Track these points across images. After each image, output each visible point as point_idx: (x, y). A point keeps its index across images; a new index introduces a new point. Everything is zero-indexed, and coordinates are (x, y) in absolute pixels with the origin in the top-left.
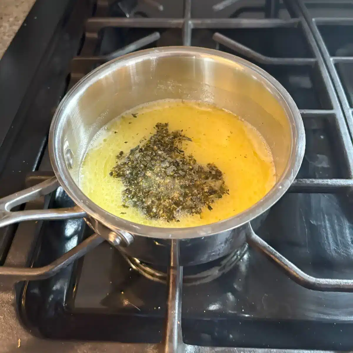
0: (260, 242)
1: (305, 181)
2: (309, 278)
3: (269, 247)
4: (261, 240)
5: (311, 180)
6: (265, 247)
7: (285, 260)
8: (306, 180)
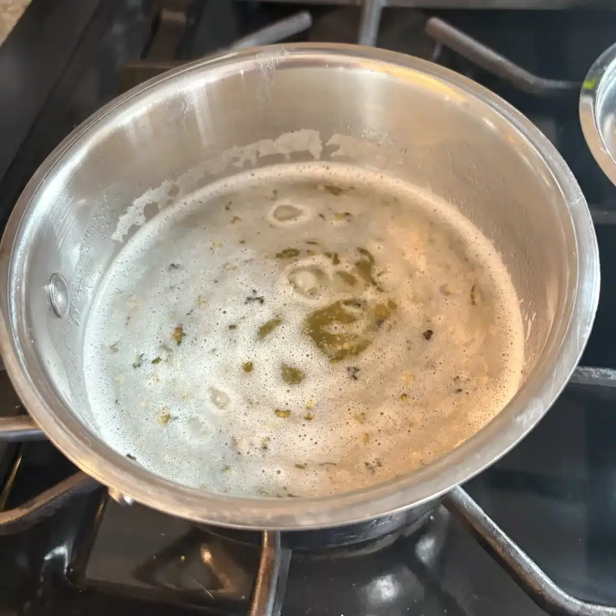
0: (467, 506)
1: (589, 372)
2: (566, 600)
3: (485, 518)
4: (470, 500)
5: (603, 371)
6: (476, 518)
7: (517, 553)
8: (592, 370)
